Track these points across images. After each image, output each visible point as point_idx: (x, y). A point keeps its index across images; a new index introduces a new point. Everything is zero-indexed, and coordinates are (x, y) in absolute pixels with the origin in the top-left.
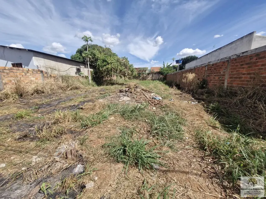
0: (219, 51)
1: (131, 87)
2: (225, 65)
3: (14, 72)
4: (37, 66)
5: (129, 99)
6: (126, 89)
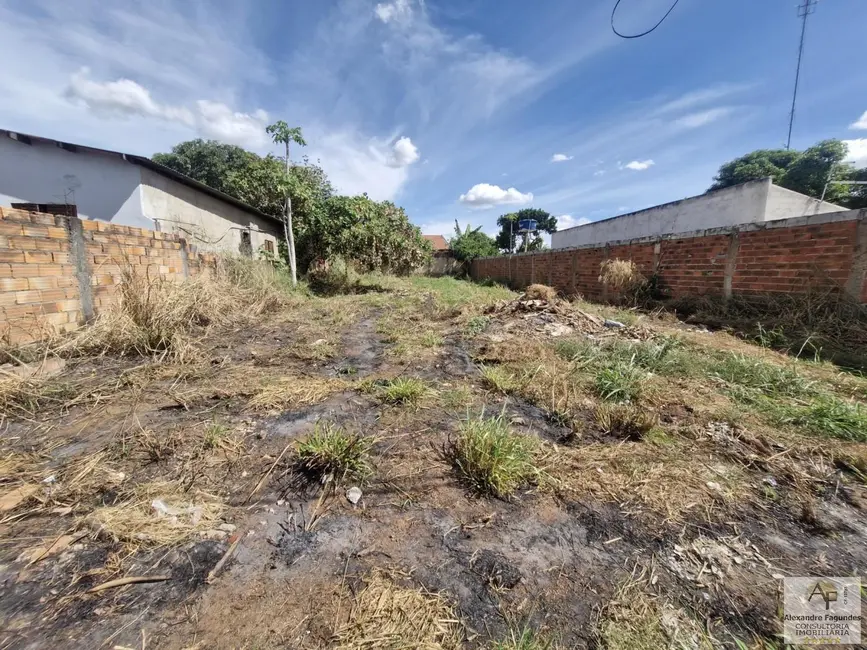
0: (675, 209)
2: (722, 244)
3: (119, 244)
4: (155, 220)
6: (530, 302)
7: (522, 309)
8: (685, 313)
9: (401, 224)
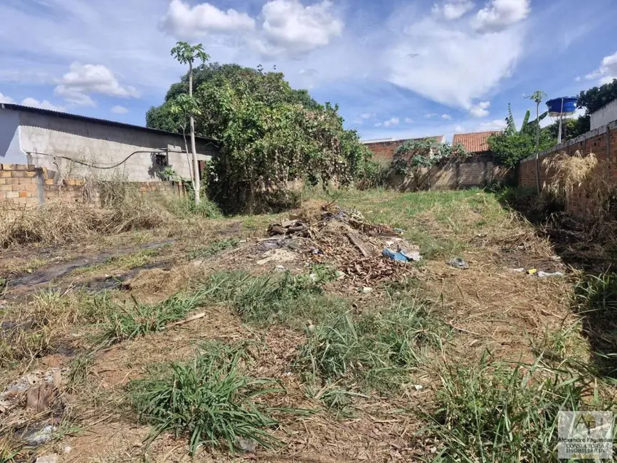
1: (308, 215)
4: (29, 153)
5: (291, 256)
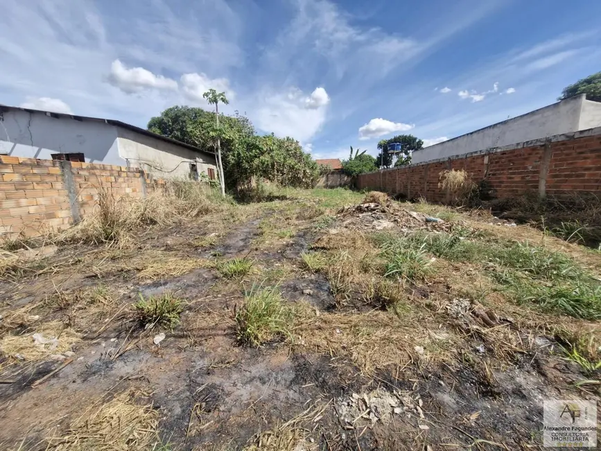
2: (537, 154)
4: (126, 159)
6: (366, 205)
7: (360, 210)
8: (502, 211)
9: (296, 153)
